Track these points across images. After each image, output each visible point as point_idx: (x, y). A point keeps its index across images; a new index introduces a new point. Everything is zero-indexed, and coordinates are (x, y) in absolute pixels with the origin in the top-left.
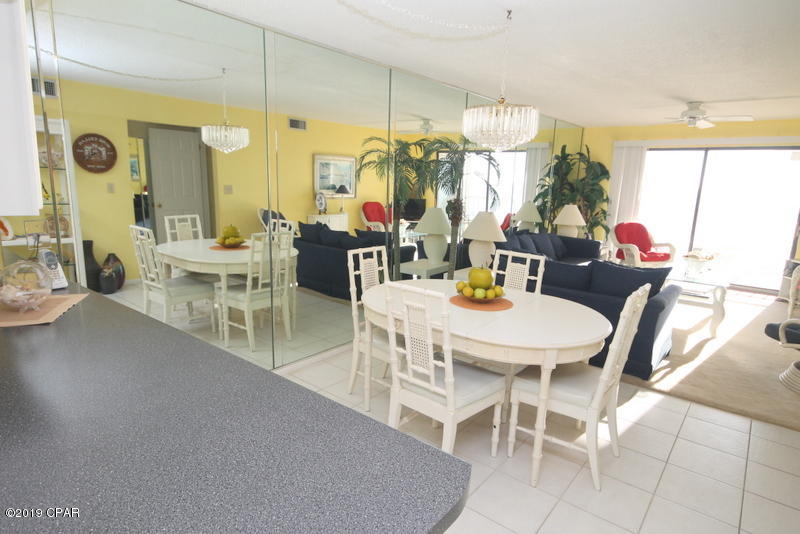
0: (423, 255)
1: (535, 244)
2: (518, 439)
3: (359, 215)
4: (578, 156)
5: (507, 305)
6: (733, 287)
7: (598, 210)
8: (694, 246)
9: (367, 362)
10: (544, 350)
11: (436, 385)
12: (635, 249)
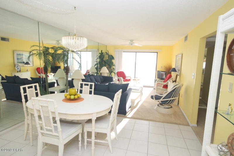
0: (58, 85)
1: (95, 79)
2: (87, 143)
3: (35, 72)
4: (106, 53)
5: (82, 99)
6: (144, 86)
7: (112, 68)
8: (136, 77)
9: (30, 127)
10: (92, 114)
11: (55, 133)
12: (122, 78)
